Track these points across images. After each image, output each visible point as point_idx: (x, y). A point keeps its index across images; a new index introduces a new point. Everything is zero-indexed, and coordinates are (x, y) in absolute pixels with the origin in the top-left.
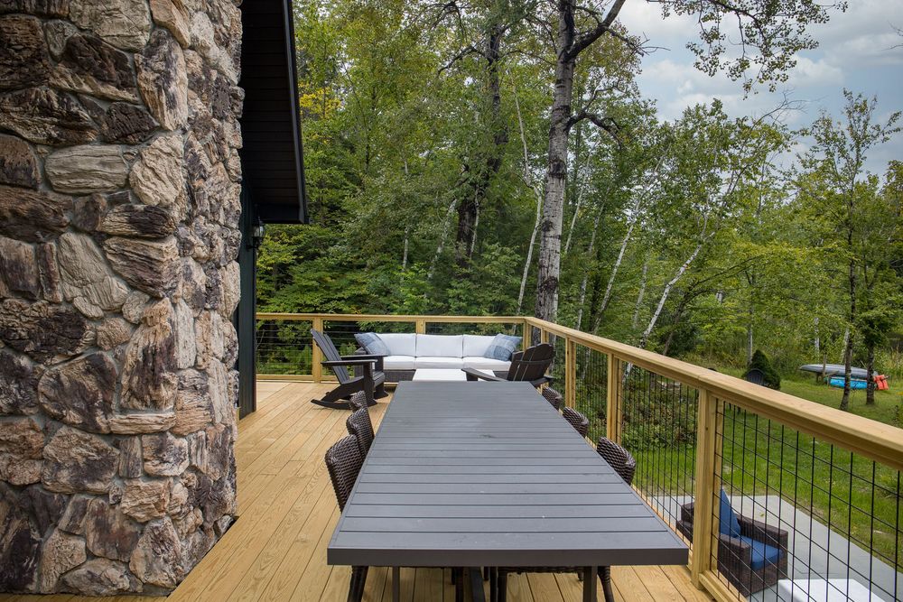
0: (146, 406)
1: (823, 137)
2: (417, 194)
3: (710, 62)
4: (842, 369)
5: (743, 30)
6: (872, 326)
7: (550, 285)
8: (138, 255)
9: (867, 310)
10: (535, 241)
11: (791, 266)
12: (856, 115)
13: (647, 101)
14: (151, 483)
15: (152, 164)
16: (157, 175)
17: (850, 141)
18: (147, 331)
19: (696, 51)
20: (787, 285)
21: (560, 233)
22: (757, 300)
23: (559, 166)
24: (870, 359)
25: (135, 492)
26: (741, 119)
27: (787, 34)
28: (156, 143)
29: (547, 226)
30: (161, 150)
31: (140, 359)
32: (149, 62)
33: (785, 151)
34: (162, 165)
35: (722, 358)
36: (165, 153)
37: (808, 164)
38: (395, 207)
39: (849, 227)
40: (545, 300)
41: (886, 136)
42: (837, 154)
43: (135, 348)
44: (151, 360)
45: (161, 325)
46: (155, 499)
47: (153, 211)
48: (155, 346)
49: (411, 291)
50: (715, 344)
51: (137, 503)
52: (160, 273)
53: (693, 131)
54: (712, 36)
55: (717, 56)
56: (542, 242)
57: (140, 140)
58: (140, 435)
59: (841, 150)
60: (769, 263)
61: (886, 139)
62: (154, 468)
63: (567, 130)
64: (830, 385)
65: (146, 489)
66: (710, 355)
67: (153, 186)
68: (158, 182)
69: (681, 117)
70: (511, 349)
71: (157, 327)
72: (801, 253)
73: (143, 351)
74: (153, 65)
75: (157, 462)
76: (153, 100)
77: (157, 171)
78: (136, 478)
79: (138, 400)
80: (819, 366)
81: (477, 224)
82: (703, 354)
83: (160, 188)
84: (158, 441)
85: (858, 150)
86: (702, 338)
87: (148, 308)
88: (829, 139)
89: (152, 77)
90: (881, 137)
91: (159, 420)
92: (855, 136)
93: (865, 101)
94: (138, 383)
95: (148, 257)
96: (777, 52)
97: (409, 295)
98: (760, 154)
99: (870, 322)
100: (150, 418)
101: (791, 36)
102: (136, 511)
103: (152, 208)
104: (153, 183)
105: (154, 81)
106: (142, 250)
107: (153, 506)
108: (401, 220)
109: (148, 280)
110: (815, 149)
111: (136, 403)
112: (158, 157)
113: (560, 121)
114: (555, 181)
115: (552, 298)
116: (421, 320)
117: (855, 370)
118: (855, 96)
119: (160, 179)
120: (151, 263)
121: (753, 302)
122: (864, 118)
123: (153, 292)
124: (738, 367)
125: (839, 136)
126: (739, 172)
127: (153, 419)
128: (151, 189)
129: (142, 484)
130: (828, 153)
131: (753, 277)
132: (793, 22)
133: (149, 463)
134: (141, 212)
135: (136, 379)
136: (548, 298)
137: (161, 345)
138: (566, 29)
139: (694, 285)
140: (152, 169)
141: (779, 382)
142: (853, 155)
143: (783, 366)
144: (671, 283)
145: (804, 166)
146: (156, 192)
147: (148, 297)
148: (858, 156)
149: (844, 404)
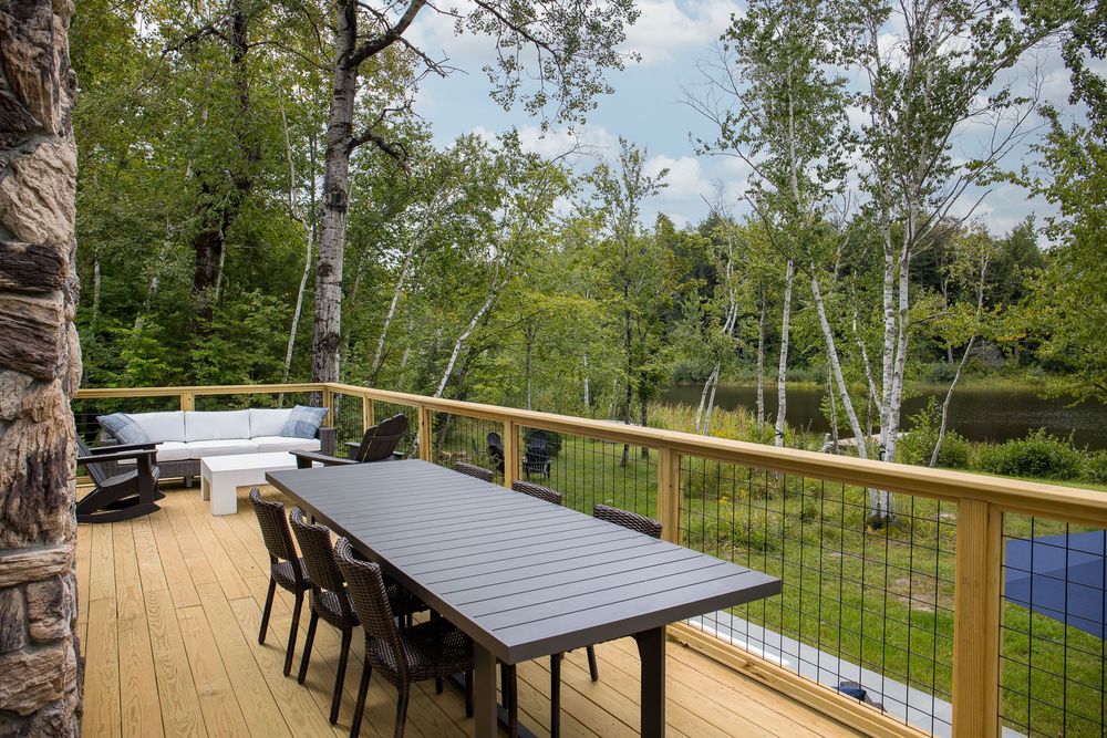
0: (30, 540)
1: (602, 185)
2: (139, 220)
3: (507, 95)
5: (543, 64)
6: (646, 381)
7: (330, 343)
8: (12, 317)
9: (642, 364)
10: (307, 287)
12: (631, 165)
13: (421, 123)
14: (42, 653)
15: (36, 183)
16: (41, 199)
17: (625, 191)
18: (32, 429)
19: (493, 78)
21: (340, 279)
23: (339, 196)
24: (644, 412)
25: (15, 671)
26: (533, 156)
28: (40, 151)
29: (326, 270)
30: (48, 164)
31: (24, 472)
32: (25, 27)
33: (570, 197)
34: (48, 185)
36: (53, 168)
38: (104, 236)
39: (625, 278)
40: (324, 361)
41: (655, 189)
42: (614, 203)
43: (14, 457)
44: (41, 471)
45: (55, 419)
46: (54, 675)
47: (41, 252)
48: (48, 451)
49: (136, 354)
51: (24, 686)
52: (54, 344)
53: (465, 163)
54: (509, 65)
55: (514, 87)
56: (319, 290)
57: (9, 145)
58: (23, 585)
59: (618, 200)
61: (656, 193)
62: (48, 630)
63: (348, 152)
65: (35, 664)
67: (37, 216)
68: (44, 210)
69: (452, 145)
70: (317, 424)
71: (50, 422)
73: (28, 460)
74: (31, 33)
75: (51, 620)
76: (32, 86)
77: (43, 194)
78: (15, 652)
79: (17, 533)
81: (222, 264)
83: (47, 219)
84: (54, 589)
85: (632, 201)
87: (31, 396)
88: (608, 187)
89: (31, 52)
90: (651, 191)
91: (59, 558)
92: (628, 186)
93: (637, 152)
94: (20, 508)
95: (32, 321)
96: (575, 91)
97: (136, 359)
99: (645, 374)
100: (43, 557)
102: (21, 700)
103: (39, 247)
104: (37, 211)
105: (34, 58)
106: (20, 309)
107: (51, 685)
108: (114, 254)
109: (36, 354)
110: (596, 196)
111: (14, 538)
112: (42, 172)
113: (340, 141)
114: (334, 214)
115: (333, 359)
116: (187, 394)
118: (629, 145)
119: (46, 205)
120: (38, 330)
122: (636, 169)
123: (43, 372)
125: (615, 184)
126: (525, 214)
127: (48, 558)
128: (33, 219)
129: (28, 657)
130: (606, 202)
132: (591, 63)
133: (40, 624)
134: (21, 253)
135: (16, 503)
136: (328, 359)
137: (56, 448)
138: (347, 29)
140: (36, 191)
141: (561, 442)
142: (627, 205)
144: (462, 338)
146: (41, 225)
147: (30, 380)
148: (632, 206)
149: (625, 459)
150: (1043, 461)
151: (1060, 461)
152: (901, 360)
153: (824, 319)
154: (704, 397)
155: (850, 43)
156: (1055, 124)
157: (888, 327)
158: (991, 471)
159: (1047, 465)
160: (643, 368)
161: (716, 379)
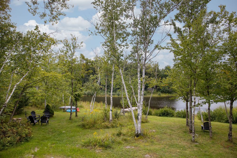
1: (66, 45)
3: (34, 11)
4: (70, 107)
5: (45, 4)
6: (77, 96)
9: (75, 92)
11: (57, 80)
12: (73, 40)
19: (29, 5)
20: (56, 85)
22: (47, 89)
24: (76, 105)
26: (44, 33)
27: (58, 9)
33: (56, 46)
35: (37, 107)
37: (62, 52)
39: (71, 69)
42: (69, 50)
50: (35, 103)
54: (35, 3)
55: (36, 9)
59: (70, 49)
60: (51, 78)
61: (80, 48)
64: (67, 112)
66: (34, 106)
72: (59, 76)
80: (64, 107)
82: (31, 106)
85: (74, 50)
86: (31, 101)
92: (73, 46)
93: (75, 38)
98: (49, 45)
99: (76, 95)
101: (59, 10)
110: (64, 47)
117: (73, 107)
121: (46, 90)
122: (75, 42)
124: (42, 109)
125: (69, 45)
126: (42, 50)
130: (67, 49)
131: (47, 83)
132: (59, 6)
139: (26, 85)
141: (54, 113)
142: (73, 50)
143: (55, 108)
144: (17, 84)
145: (61, 52)
148: (74, 51)
149: (70, 117)
150: (167, 113)
151: (170, 113)
152: (143, 91)
153: (123, 80)
154: (92, 100)
155: (127, 13)
156: (171, 37)
157: (139, 82)
158: (157, 116)
159: (168, 114)
160: (75, 93)
161: (95, 96)
